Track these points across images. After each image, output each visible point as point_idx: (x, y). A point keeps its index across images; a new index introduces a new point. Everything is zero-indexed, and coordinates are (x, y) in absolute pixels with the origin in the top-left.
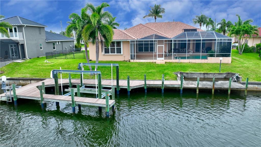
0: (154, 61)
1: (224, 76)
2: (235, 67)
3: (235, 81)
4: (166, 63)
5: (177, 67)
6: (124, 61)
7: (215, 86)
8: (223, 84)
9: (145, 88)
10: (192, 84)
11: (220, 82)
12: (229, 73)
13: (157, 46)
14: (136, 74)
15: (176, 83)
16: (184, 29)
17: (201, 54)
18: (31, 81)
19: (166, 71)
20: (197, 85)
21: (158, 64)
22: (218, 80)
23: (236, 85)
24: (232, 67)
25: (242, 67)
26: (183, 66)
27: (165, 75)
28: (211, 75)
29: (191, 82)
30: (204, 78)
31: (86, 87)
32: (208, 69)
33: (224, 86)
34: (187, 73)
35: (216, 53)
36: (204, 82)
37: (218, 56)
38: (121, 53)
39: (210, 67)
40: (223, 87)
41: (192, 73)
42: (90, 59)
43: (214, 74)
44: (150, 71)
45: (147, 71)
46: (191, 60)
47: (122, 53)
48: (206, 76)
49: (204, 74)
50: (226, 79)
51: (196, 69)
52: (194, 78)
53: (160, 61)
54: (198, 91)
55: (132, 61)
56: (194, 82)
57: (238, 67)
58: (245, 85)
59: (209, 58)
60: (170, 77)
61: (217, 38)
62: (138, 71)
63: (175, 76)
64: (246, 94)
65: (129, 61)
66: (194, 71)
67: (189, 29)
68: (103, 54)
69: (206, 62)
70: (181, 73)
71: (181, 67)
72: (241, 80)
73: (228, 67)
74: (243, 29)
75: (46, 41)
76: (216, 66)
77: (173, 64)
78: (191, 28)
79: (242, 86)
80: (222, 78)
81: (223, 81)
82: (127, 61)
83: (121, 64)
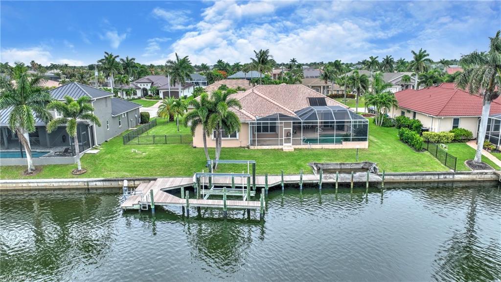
0: (280, 147)
1: (362, 165)
2: (372, 154)
3: (373, 172)
4: (295, 149)
5: (309, 155)
6: (241, 147)
7: (355, 180)
8: (361, 176)
9: (283, 185)
10: (330, 178)
11: (358, 174)
12: (366, 163)
13: (284, 129)
14: (265, 167)
15: (314, 178)
16: (310, 97)
17: (335, 138)
18: (135, 182)
19: (298, 162)
20: (336, 179)
21: (286, 152)
22: (356, 170)
23: (374, 178)
24: (369, 154)
25: (380, 153)
26: (317, 155)
27: (299, 167)
28: (347, 165)
29: (328, 175)
30: (341, 169)
31: (215, 187)
32: (344, 158)
33: (362, 179)
34: (322, 164)
35: (351, 137)
36: (342, 175)
37: (354, 140)
38: (236, 137)
39: (346, 155)
40: (361, 181)
41: (328, 164)
42: (194, 146)
43: (351, 164)
44: (280, 162)
45: (277, 163)
46: (323, 145)
47: (238, 138)
48: (343, 167)
49: (341, 164)
50: (364, 169)
51: (331, 158)
52: (329, 169)
53: (288, 147)
54: (337, 185)
55: (252, 147)
56: (331, 175)
57: (375, 154)
58: (382, 177)
59: (344, 143)
60: (305, 170)
61: (352, 120)
62: (266, 163)
63: (310, 168)
64: (383, 187)
65: (248, 147)
66: (329, 160)
67: (315, 97)
68: (212, 139)
69: (340, 148)
70: (315, 164)
71: (314, 156)
72: (378, 171)
73: (366, 154)
74: (380, 100)
75: (113, 116)
76: (352, 153)
77: (304, 152)
78: (317, 97)
79: (379, 179)
80: (359, 169)
81: (360, 173)
82: (244, 147)
83: (241, 153)
